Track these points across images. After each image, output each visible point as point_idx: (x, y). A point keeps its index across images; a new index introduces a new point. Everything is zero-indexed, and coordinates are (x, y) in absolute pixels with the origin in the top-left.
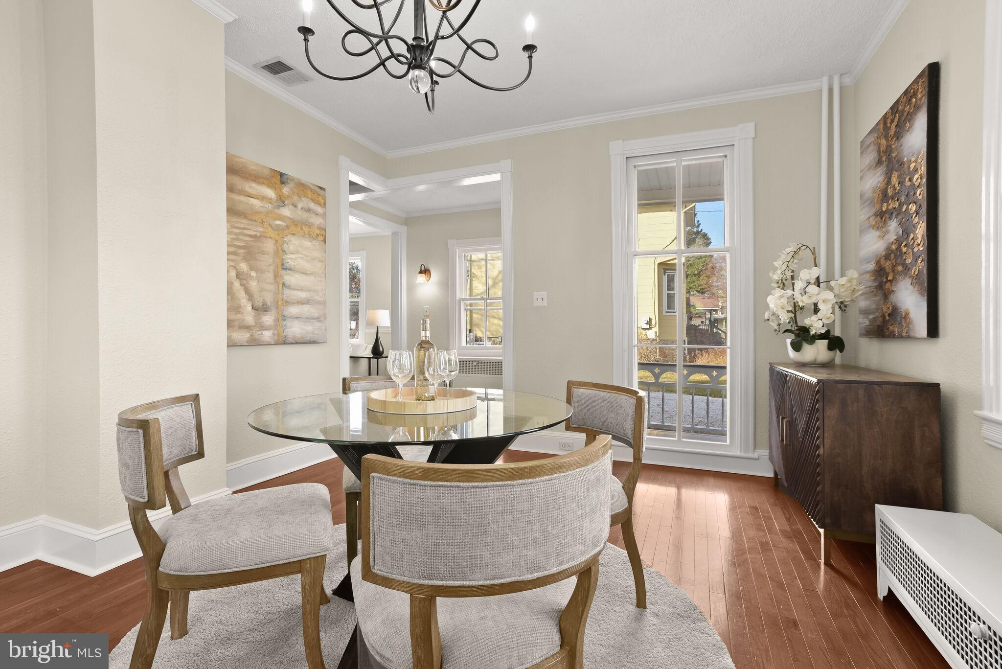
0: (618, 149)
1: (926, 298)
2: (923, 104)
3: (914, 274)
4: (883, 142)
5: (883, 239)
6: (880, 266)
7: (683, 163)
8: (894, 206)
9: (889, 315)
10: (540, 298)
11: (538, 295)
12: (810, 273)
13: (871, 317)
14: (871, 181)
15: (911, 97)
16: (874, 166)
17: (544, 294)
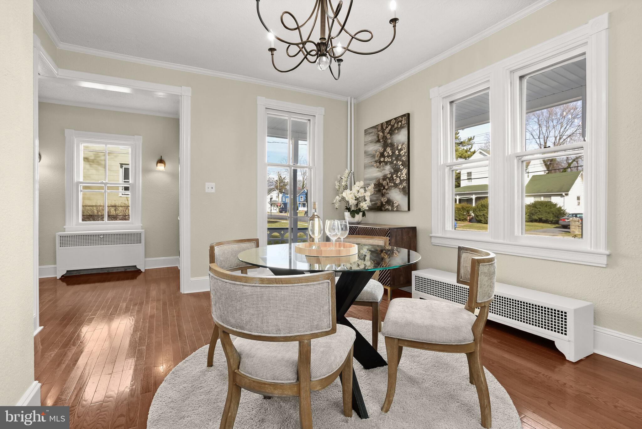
0: (262, 102)
1: (407, 196)
2: (405, 126)
3: (401, 187)
4: (381, 134)
5: (382, 172)
6: (379, 182)
7: (292, 119)
8: (388, 160)
9: (385, 202)
10: (210, 187)
11: (208, 185)
12: (359, 184)
13: (373, 203)
14: (373, 147)
15: (399, 122)
16: (375, 142)
17: (213, 185)
